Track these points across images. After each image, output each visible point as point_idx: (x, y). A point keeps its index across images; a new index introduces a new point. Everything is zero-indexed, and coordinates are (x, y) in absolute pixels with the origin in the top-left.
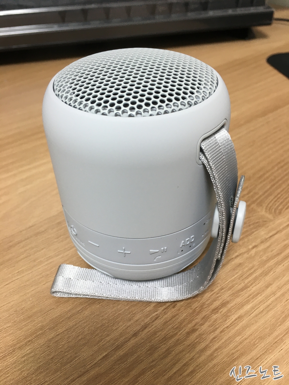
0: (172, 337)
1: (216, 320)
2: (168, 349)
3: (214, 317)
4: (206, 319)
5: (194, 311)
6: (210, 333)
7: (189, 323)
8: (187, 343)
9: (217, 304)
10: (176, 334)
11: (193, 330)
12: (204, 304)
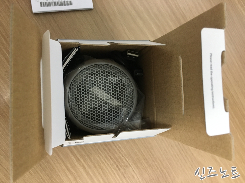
0: (110, 151)
1: (114, 166)
2: (106, 150)
3: (115, 165)
4: (115, 163)
5: (118, 159)
6: (110, 164)
7: (114, 157)
8: (107, 156)
9: (119, 167)
10: (110, 153)
11: (111, 158)
12: (120, 162)
